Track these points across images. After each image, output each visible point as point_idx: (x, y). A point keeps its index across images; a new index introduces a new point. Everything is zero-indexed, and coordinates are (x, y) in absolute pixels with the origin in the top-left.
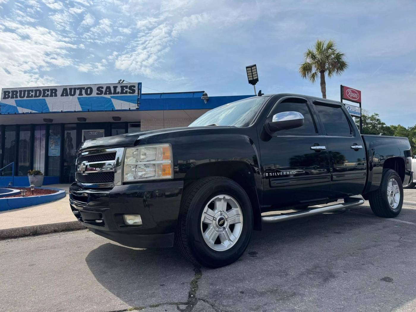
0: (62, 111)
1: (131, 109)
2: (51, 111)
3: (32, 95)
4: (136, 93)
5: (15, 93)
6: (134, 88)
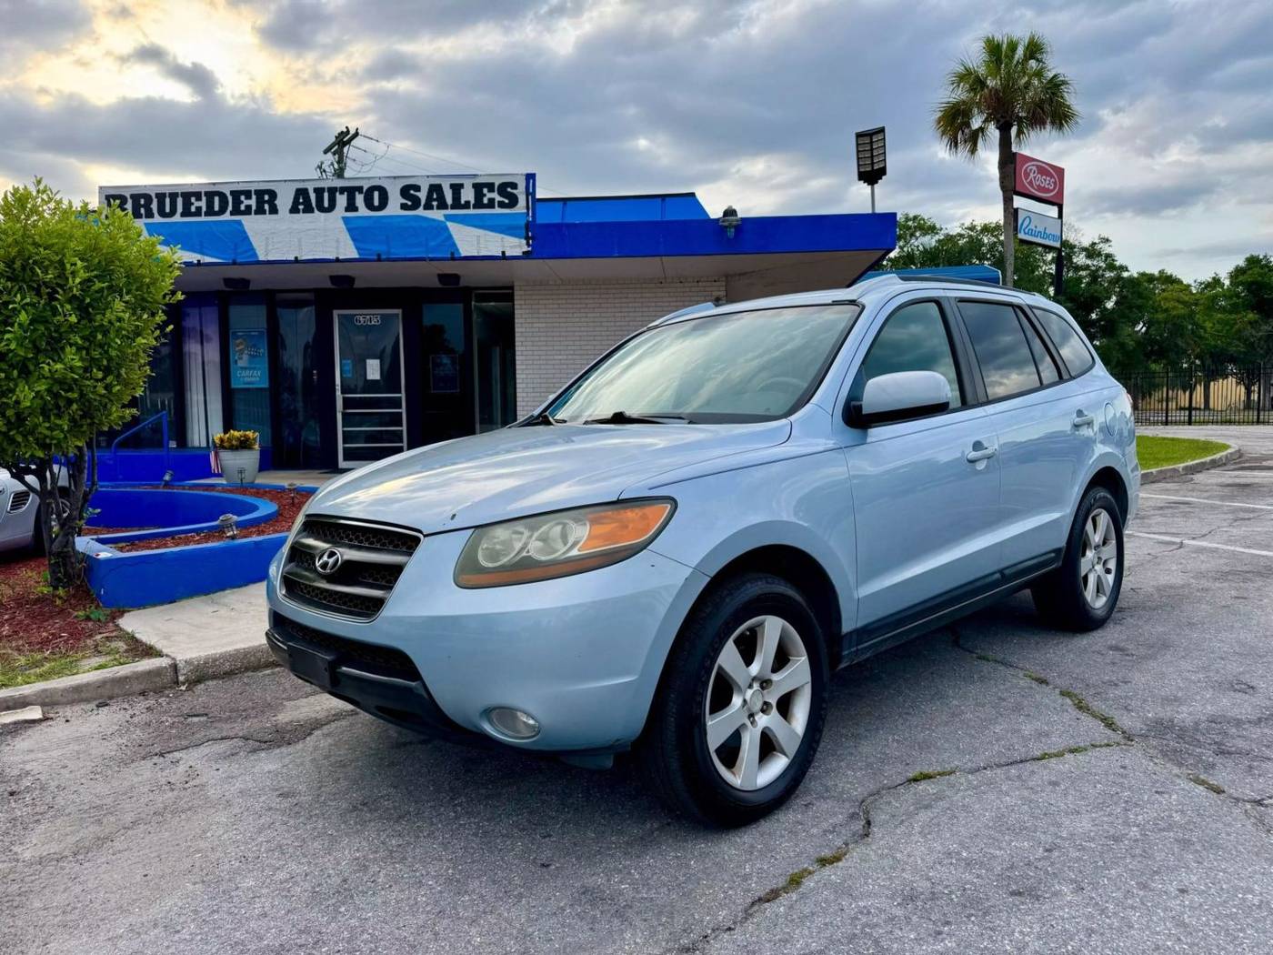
0: (296, 258)
1: (507, 255)
2: (262, 258)
3: (199, 209)
4: (521, 207)
5: (142, 202)
6: (515, 191)
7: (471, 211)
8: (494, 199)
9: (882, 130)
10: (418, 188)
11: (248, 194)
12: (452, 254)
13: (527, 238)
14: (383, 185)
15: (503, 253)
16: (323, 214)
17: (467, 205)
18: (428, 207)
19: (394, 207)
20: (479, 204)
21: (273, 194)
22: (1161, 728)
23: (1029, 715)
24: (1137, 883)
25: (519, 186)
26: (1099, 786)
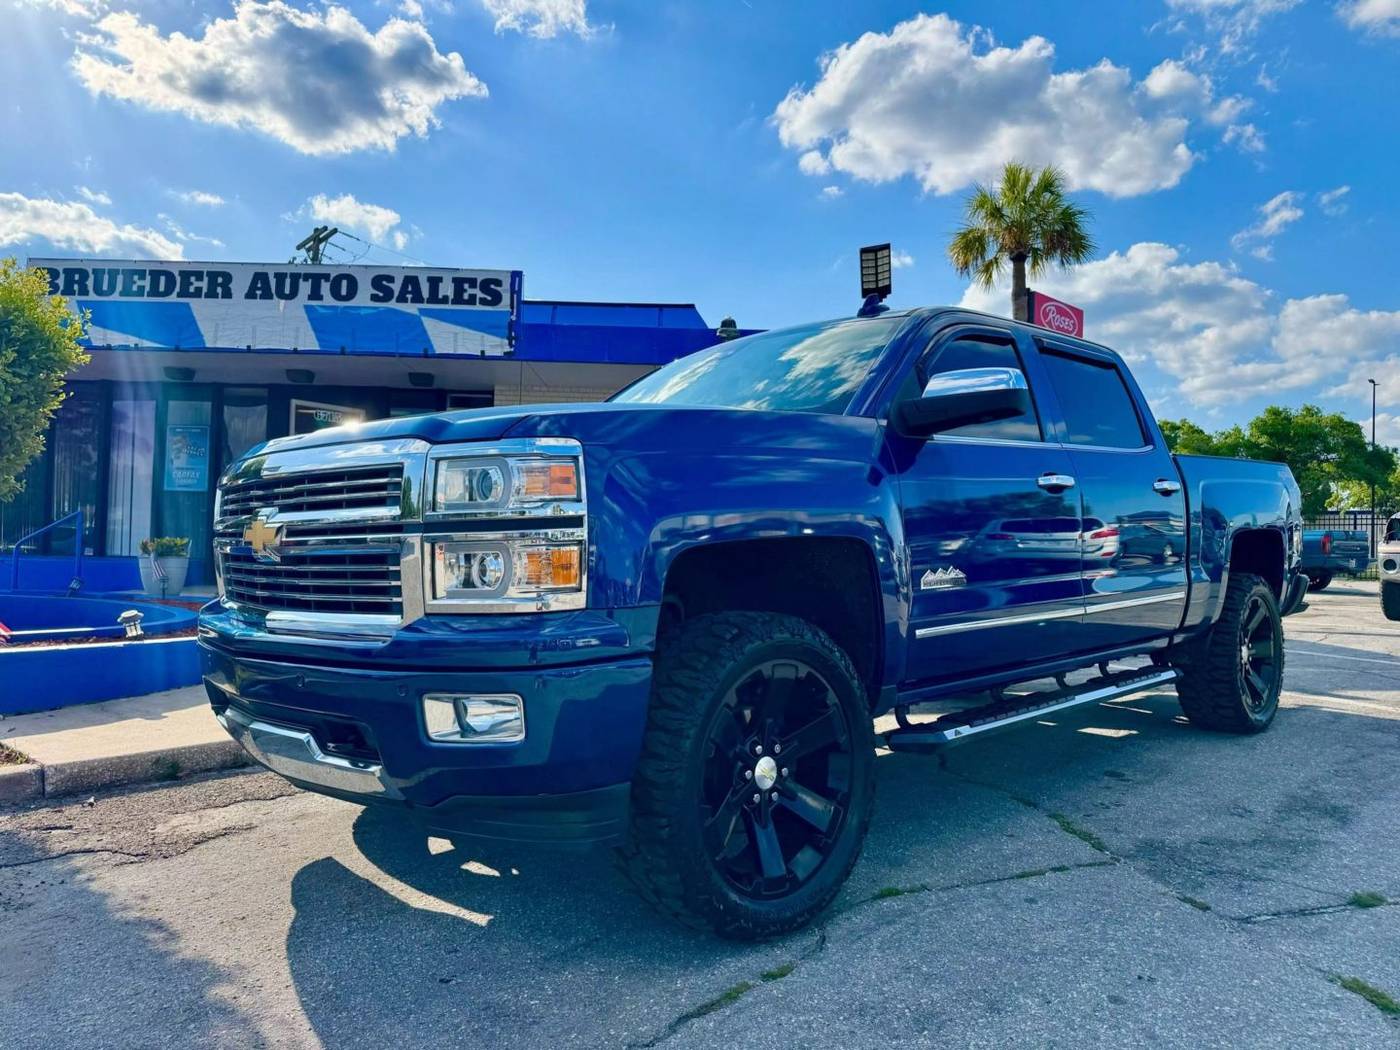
0: (249, 347)
1: (486, 354)
2: (208, 345)
4: (505, 305)
5: (77, 277)
6: (498, 289)
7: (449, 306)
8: (476, 295)
9: (887, 247)
10: (391, 279)
11: (199, 276)
12: (426, 350)
13: (510, 339)
14: (352, 273)
15: (483, 352)
16: (283, 302)
17: (445, 300)
18: (402, 299)
19: (363, 298)
20: (458, 299)
21: (228, 277)
22: (1149, 850)
23: (1012, 836)
24: (1108, 997)
25: (504, 283)
26: (1078, 903)
